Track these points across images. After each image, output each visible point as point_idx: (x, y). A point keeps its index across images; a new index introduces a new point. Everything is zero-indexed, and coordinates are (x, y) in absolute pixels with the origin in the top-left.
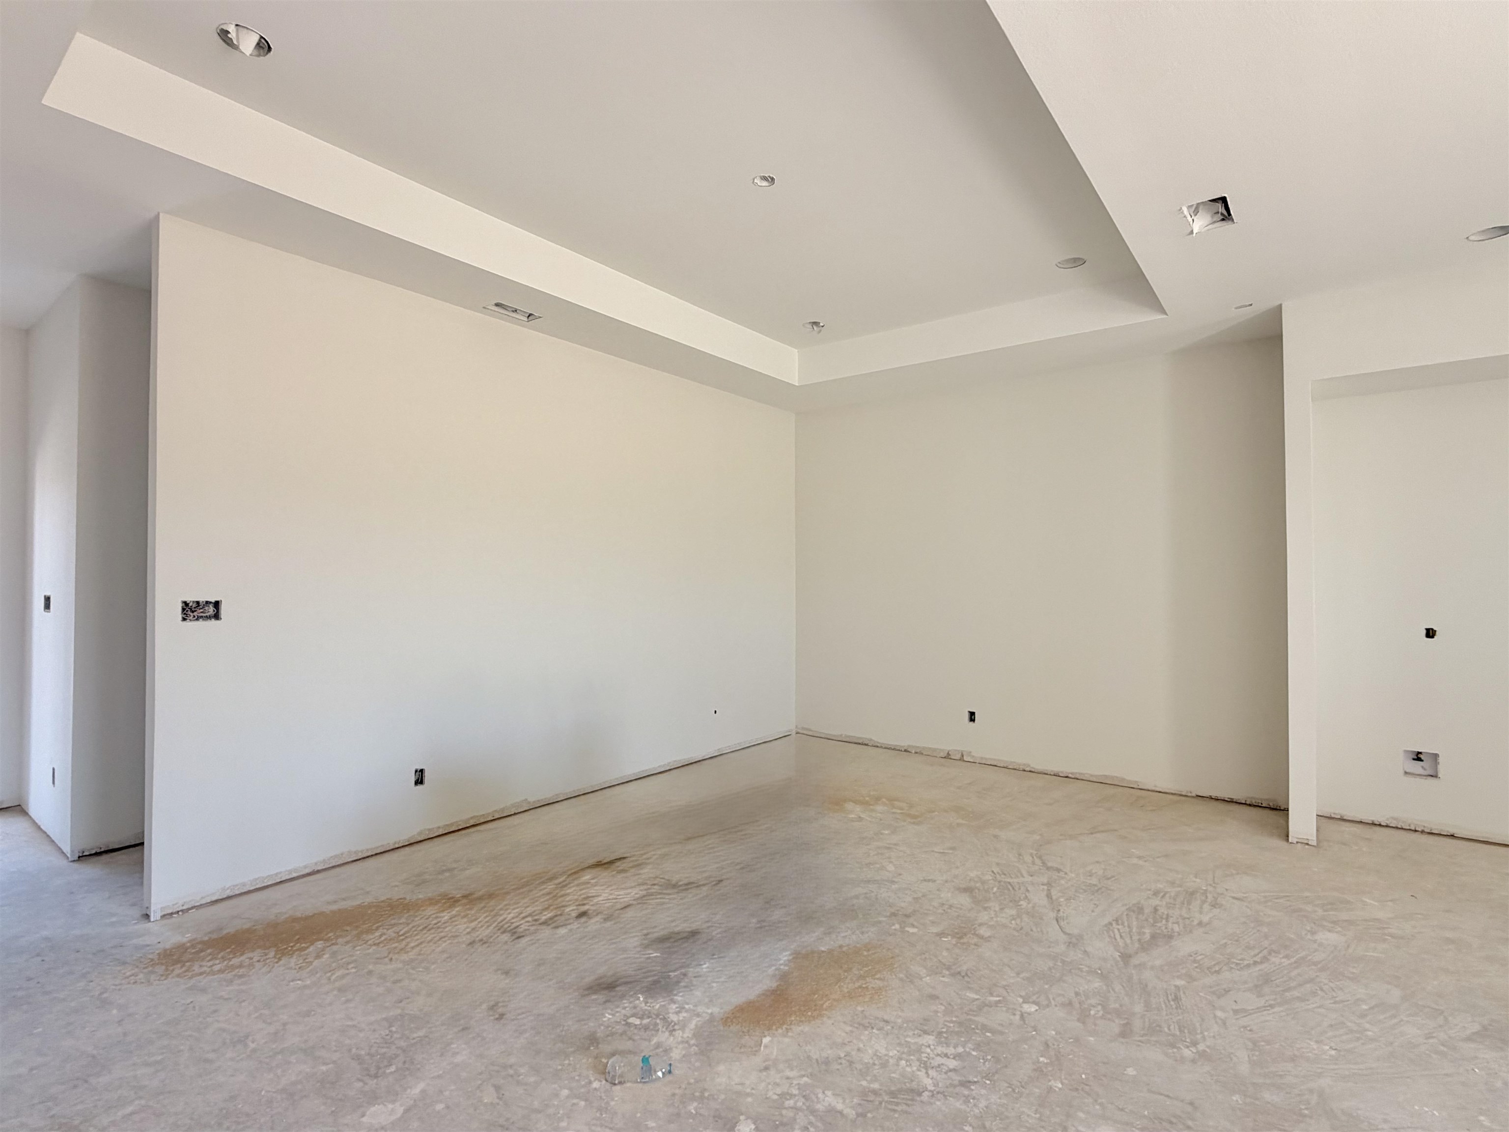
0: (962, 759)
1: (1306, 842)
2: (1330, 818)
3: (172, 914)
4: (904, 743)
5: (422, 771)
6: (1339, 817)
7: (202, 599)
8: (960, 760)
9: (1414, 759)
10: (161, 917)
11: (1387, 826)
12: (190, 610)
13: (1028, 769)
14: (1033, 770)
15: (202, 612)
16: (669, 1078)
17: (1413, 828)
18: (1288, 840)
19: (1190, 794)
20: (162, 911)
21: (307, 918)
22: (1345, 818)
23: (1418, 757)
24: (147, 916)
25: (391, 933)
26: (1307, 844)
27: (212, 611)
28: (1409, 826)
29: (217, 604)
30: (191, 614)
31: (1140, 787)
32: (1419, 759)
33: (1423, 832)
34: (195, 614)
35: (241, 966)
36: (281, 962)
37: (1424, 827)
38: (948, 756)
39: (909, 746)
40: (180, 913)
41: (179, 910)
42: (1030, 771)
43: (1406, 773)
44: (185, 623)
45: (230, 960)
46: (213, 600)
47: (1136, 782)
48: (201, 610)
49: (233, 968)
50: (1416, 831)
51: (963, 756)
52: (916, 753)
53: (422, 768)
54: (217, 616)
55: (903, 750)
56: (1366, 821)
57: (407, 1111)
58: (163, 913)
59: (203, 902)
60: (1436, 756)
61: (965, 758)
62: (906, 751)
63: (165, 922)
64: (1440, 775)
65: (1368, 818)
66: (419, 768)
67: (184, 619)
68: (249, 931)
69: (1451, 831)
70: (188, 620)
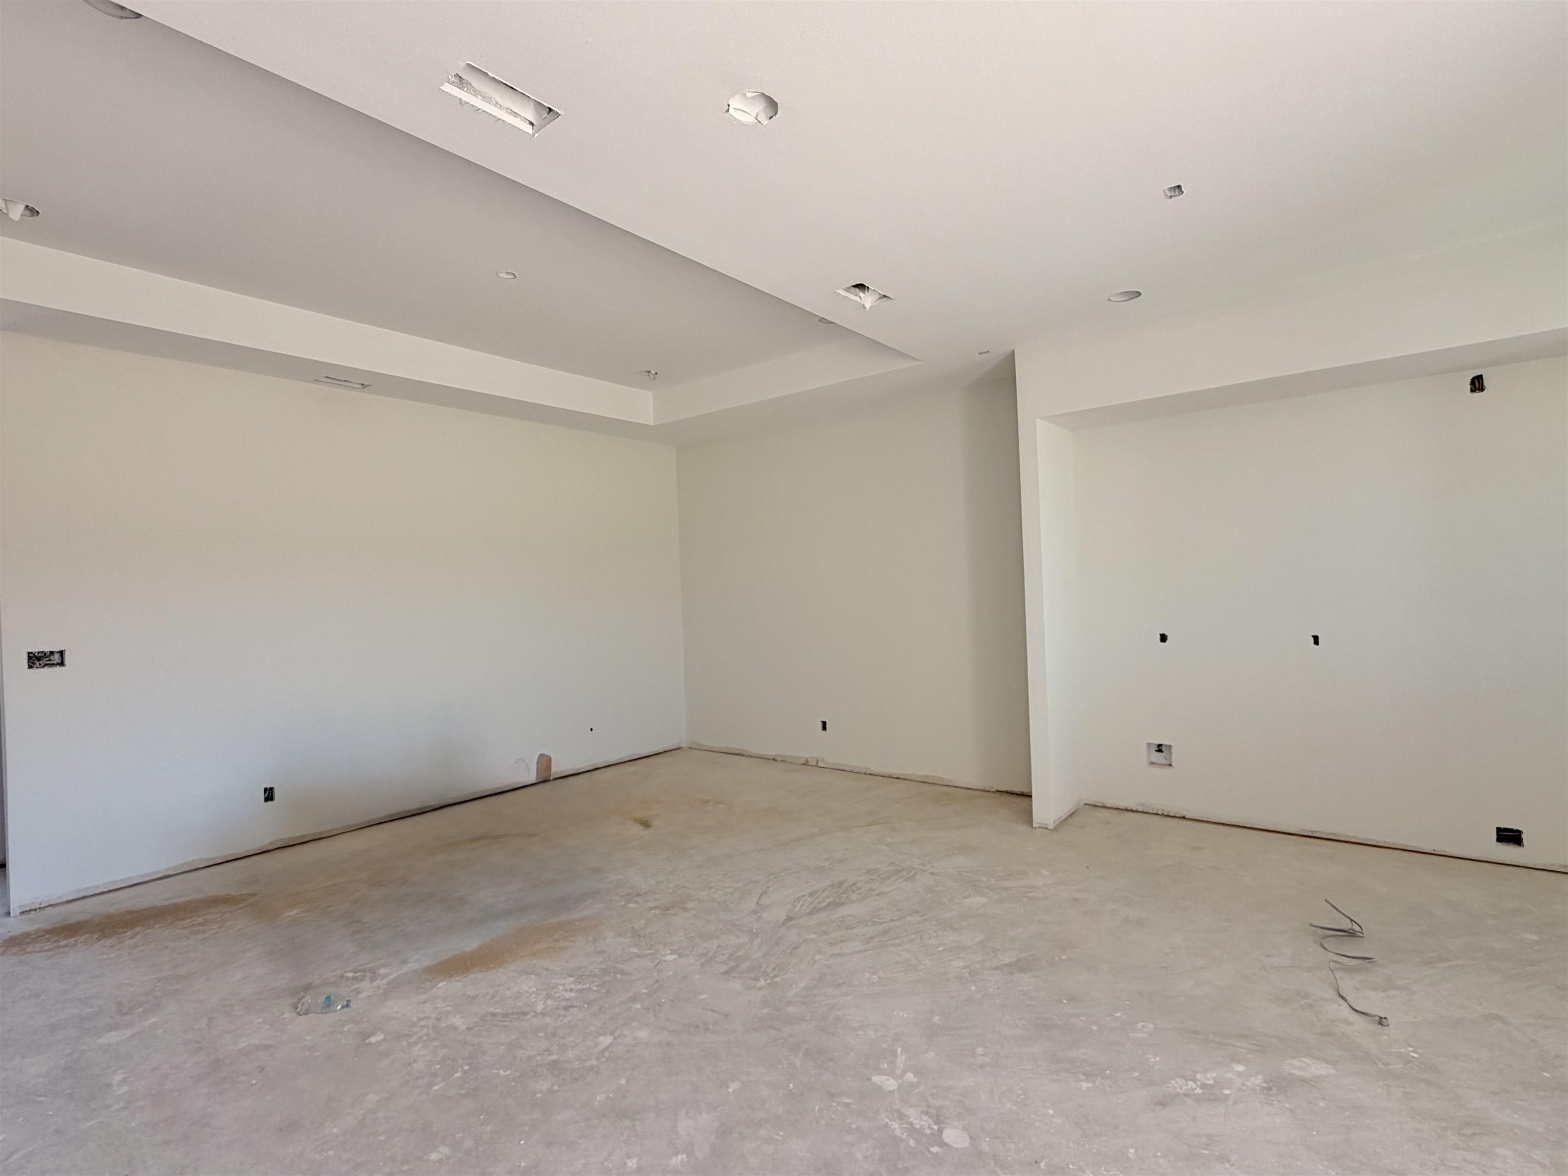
0: (817, 766)
1: (1045, 826)
2: (1095, 806)
3: (30, 911)
4: (772, 753)
5: (271, 789)
6: (1101, 805)
7: (47, 649)
8: (815, 766)
9: (1156, 751)
10: (20, 913)
11: (1137, 811)
12: (36, 660)
13: (868, 772)
14: (872, 773)
15: (48, 660)
16: (346, 1009)
17: (1155, 812)
18: (1031, 824)
19: (991, 790)
20: (20, 909)
21: (137, 912)
22: (1106, 805)
23: (1160, 749)
24: (9, 914)
25: (201, 920)
26: (1046, 828)
27: (58, 659)
28: (1153, 809)
29: (62, 653)
30: (38, 663)
31: (954, 785)
32: (1160, 751)
33: (1163, 815)
34: (41, 662)
35: (66, 946)
36: (100, 942)
37: (1164, 810)
38: (806, 763)
39: (777, 755)
40: (38, 910)
41: (37, 907)
42: (870, 774)
43: (1152, 763)
44: (31, 670)
45: (59, 942)
46: (57, 650)
47: (951, 780)
48: (47, 659)
49: (59, 947)
50: (1157, 814)
51: (817, 762)
52: (782, 761)
53: (271, 786)
54: (62, 664)
55: (771, 758)
56: (1121, 808)
57: (133, 1035)
58: (22, 910)
59: (59, 901)
60: (1170, 747)
61: (820, 765)
62: (774, 759)
63: (23, 917)
64: (1172, 765)
65: (1122, 805)
66: (268, 786)
67: (30, 667)
68: (86, 922)
69: (1183, 813)
70: (34, 668)
